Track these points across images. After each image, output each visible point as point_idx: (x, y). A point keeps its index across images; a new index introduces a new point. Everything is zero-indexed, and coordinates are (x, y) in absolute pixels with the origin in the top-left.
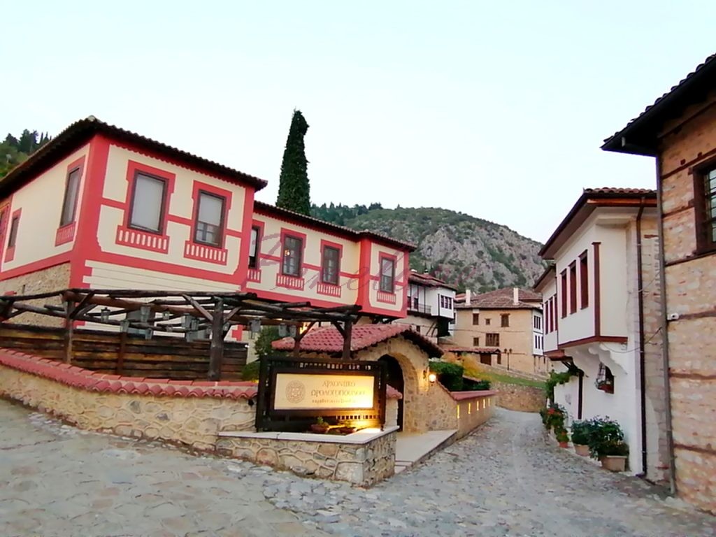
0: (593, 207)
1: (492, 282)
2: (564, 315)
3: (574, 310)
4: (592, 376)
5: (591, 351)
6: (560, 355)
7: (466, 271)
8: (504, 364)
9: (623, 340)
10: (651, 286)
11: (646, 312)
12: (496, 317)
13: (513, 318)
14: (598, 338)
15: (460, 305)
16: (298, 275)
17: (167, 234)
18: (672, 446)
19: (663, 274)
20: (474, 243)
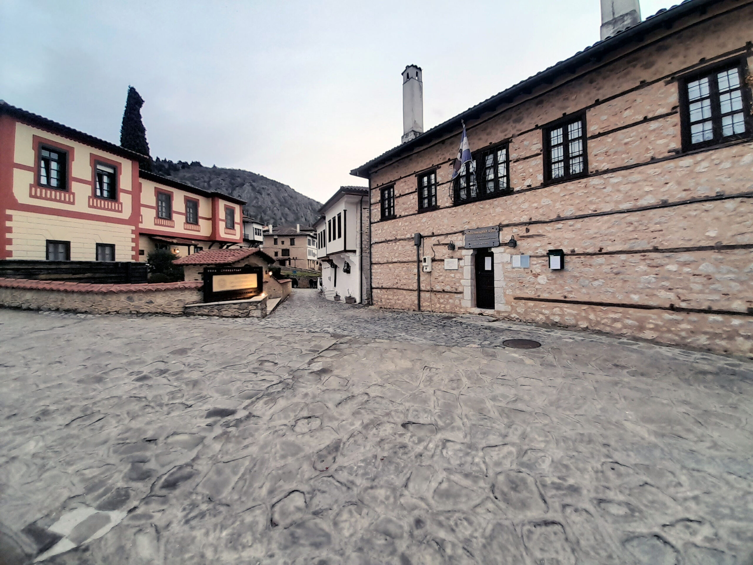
0: (344, 195)
1: (281, 219)
2: (330, 240)
3: (334, 239)
4: (341, 267)
5: (342, 256)
6: (327, 259)
7: (265, 212)
8: (293, 265)
9: (354, 251)
10: (365, 229)
11: (363, 239)
12: (287, 241)
13: (297, 241)
14: (345, 251)
15: (266, 233)
16: (169, 217)
17: (73, 191)
18: (372, 288)
19: (370, 226)
20: (269, 194)
